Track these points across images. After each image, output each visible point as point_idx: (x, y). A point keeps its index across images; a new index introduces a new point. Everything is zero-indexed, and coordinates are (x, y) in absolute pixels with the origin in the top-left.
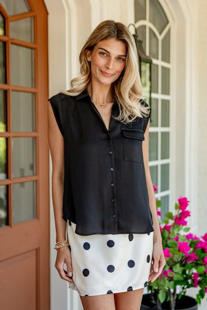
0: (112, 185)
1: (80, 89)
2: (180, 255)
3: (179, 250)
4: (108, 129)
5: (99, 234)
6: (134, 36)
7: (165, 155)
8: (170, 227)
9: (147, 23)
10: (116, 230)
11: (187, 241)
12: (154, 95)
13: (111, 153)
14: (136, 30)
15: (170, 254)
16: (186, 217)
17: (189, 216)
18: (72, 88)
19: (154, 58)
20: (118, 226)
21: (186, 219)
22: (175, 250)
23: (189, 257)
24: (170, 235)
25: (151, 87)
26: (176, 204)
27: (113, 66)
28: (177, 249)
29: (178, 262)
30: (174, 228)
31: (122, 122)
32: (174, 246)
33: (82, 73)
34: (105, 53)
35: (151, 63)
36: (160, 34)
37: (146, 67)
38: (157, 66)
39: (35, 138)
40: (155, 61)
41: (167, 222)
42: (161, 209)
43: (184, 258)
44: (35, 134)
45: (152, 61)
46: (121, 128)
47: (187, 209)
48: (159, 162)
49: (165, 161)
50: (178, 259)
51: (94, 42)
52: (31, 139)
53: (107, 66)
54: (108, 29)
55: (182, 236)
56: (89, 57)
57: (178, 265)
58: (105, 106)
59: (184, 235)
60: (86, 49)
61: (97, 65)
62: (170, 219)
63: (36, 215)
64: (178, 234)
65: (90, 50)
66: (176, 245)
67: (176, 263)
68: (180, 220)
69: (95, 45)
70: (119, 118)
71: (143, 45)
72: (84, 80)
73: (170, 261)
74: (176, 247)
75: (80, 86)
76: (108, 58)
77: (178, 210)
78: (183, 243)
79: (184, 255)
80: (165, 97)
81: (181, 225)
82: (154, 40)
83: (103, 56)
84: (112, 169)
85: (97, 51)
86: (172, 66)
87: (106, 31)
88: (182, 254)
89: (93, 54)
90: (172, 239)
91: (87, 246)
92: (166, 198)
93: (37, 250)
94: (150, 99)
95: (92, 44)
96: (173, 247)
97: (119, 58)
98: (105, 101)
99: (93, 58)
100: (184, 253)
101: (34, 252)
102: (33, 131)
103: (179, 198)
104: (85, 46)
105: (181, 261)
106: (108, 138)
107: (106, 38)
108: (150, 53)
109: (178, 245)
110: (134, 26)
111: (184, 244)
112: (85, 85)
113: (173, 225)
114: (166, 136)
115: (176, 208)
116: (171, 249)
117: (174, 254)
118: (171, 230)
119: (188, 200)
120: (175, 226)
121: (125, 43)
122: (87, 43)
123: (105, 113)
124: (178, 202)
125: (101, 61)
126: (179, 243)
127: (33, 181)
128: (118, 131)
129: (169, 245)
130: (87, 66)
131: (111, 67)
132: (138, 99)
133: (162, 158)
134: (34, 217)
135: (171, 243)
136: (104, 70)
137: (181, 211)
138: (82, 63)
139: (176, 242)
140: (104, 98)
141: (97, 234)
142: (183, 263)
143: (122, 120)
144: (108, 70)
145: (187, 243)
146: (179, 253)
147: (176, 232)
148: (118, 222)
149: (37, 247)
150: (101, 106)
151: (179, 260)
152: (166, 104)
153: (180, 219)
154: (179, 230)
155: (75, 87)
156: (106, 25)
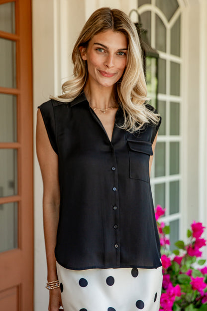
0: (115, 208)
1: (73, 95)
2: (193, 294)
3: (193, 288)
4: (110, 140)
5: (98, 268)
6: (136, 25)
7: (175, 170)
8: (181, 259)
9: (153, 8)
10: (119, 263)
11: (201, 276)
12: (161, 97)
13: (113, 169)
14: (139, 17)
15: (182, 292)
16: (201, 247)
17: (205, 245)
18: (64, 94)
19: (161, 50)
20: (121, 258)
21: (201, 249)
22: (187, 288)
23: (205, 296)
24: (182, 268)
25: (158, 86)
26: (189, 231)
27: (114, 64)
28: (190, 286)
29: (192, 302)
30: (186, 260)
31: (128, 130)
32: (186, 282)
33: (76, 76)
34: (102, 49)
35: (157, 58)
36: (169, 20)
37: (151, 62)
38: (165, 61)
39: (16, 150)
40: (162, 55)
41: (177, 253)
42: (170, 237)
43: (198, 297)
44: (16, 145)
45: (158, 55)
46: (127, 140)
47: (203, 236)
48: (168, 179)
49: (174, 178)
50: (191, 298)
51: (87, 37)
52: (11, 151)
53: (106, 64)
54: (102, 19)
55: (196, 270)
56: (84, 55)
57: (191, 306)
58: (107, 112)
59: (198, 269)
60: (79, 46)
61: (94, 65)
62: (181, 248)
63: (18, 244)
64: (191, 267)
65: (84, 47)
66: (188, 280)
67: (188, 304)
68: (194, 251)
69: (90, 40)
70: (124, 127)
71: (148, 35)
72: (77, 84)
73: (181, 301)
74: (189, 283)
75: (74, 90)
76: (107, 54)
77: (190, 238)
78: (197, 278)
79: (199, 293)
80: (175, 99)
81: (195, 257)
82: (161, 29)
83: (100, 52)
84: (115, 189)
85: (92, 47)
86: (183, 60)
87: (100, 22)
88: (196, 293)
89: (88, 51)
90: (184, 273)
91: (83, 283)
92: (176, 223)
93: (19, 287)
94: (157, 101)
95: (86, 40)
96: (184, 284)
97: (120, 52)
98: (107, 107)
99: (89, 56)
100: (199, 291)
101: (15, 290)
102: (14, 141)
103: (192, 222)
104: (77, 42)
105: (195, 301)
106: (111, 151)
107: (101, 30)
108: (156, 44)
109: (191, 281)
110: (137, 11)
111: (199, 280)
112: (79, 89)
113: (185, 256)
114: (175, 146)
115: (189, 235)
116: (182, 286)
117: (186, 292)
118: (183, 262)
119: (203, 225)
120: (188, 258)
121: (125, 34)
122: (80, 38)
123: (107, 121)
124: (191, 229)
125: (98, 59)
126: (193, 279)
127: (14, 202)
128: (123, 143)
129: (181, 281)
130: (81, 67)
131: (111, 65)
132: (142, 101)
133: (172, 173)
134: (15, 247)
135: (183, 279)
136: (103, 69)
137: (194, 239)
138: (76, 63)
139: (188, 277)
140: (105, 102)
141: (95, 267)
142: (198, 303)
143: (128, 128)
144: (108, 69)
145: (202, 279)
146: (192, 291)
147: (188, 265)
148: (121, 253)
149: (17, 283)
150: (103, 112)
151: (193, 299)
152: (175, 107)
153: (193, 248)
154: (192, 263)
155: (67, 92)
156: (100, 14)
